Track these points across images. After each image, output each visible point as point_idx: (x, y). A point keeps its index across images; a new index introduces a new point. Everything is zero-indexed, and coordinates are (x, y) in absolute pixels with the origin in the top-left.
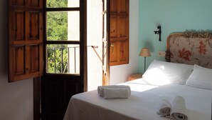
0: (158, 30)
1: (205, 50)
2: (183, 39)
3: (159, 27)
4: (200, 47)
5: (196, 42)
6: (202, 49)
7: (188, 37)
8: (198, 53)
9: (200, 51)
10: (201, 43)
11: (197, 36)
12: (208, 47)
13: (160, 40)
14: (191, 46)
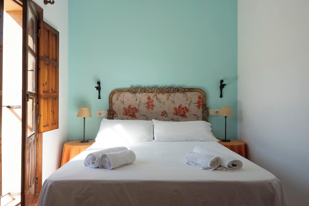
0: (97, 85)
1: (153, 106)
2: (128, 95)
3: (99, 83)
4: (148, 103)
5: (143, 97)
6: (150, 105)
7: (135, 93)
8: (146, 109)
9: (148, 107)
10: (149, 98)
11: (145, 91)
12: (155, 102)
13: (99, 98)
14: (138, 102)
